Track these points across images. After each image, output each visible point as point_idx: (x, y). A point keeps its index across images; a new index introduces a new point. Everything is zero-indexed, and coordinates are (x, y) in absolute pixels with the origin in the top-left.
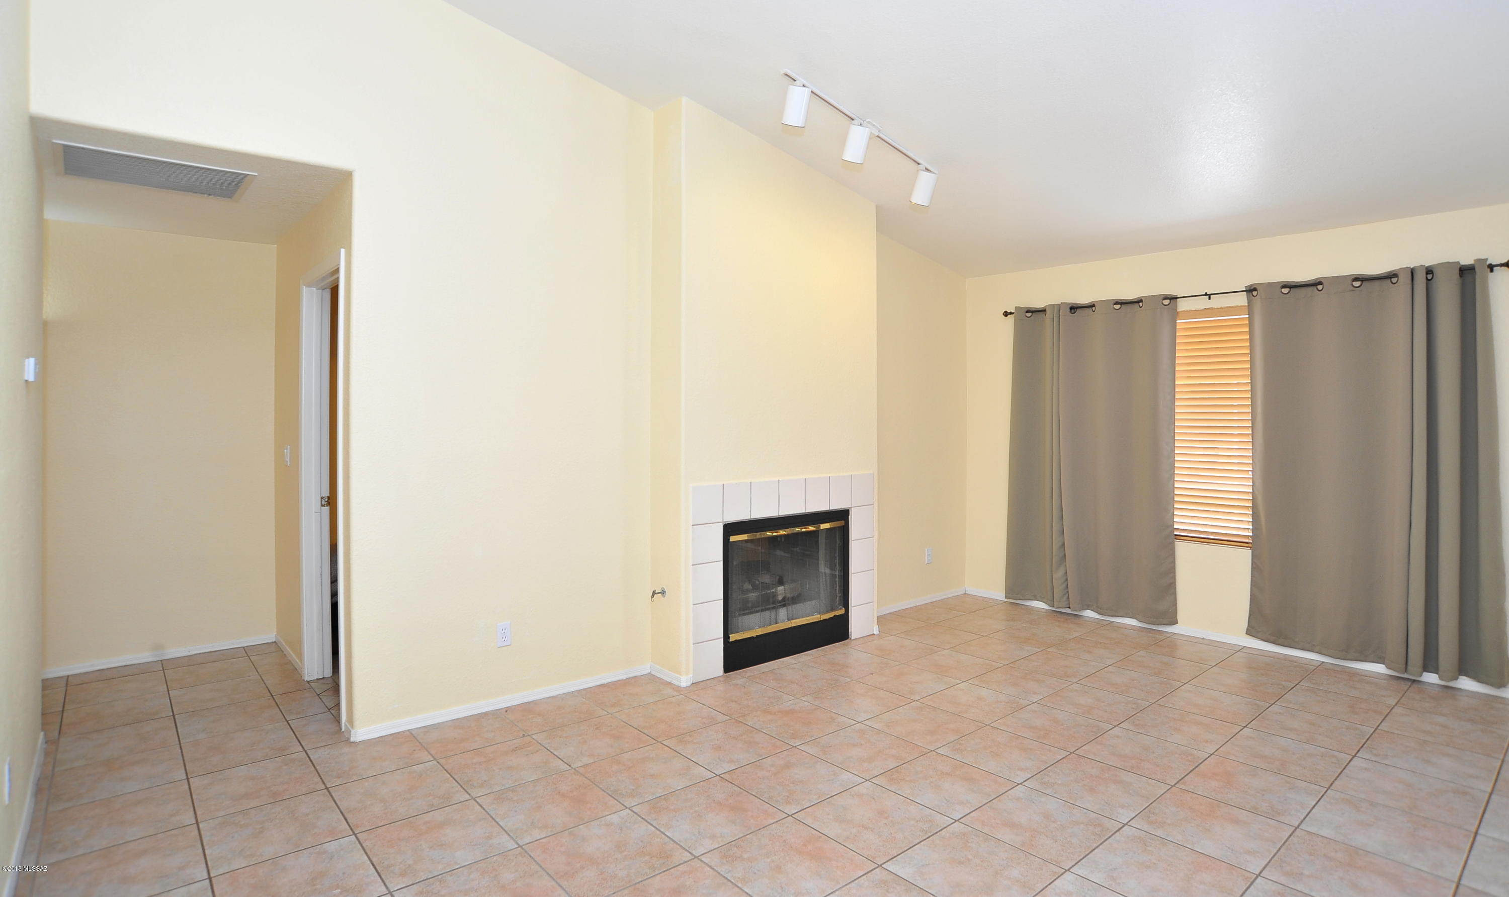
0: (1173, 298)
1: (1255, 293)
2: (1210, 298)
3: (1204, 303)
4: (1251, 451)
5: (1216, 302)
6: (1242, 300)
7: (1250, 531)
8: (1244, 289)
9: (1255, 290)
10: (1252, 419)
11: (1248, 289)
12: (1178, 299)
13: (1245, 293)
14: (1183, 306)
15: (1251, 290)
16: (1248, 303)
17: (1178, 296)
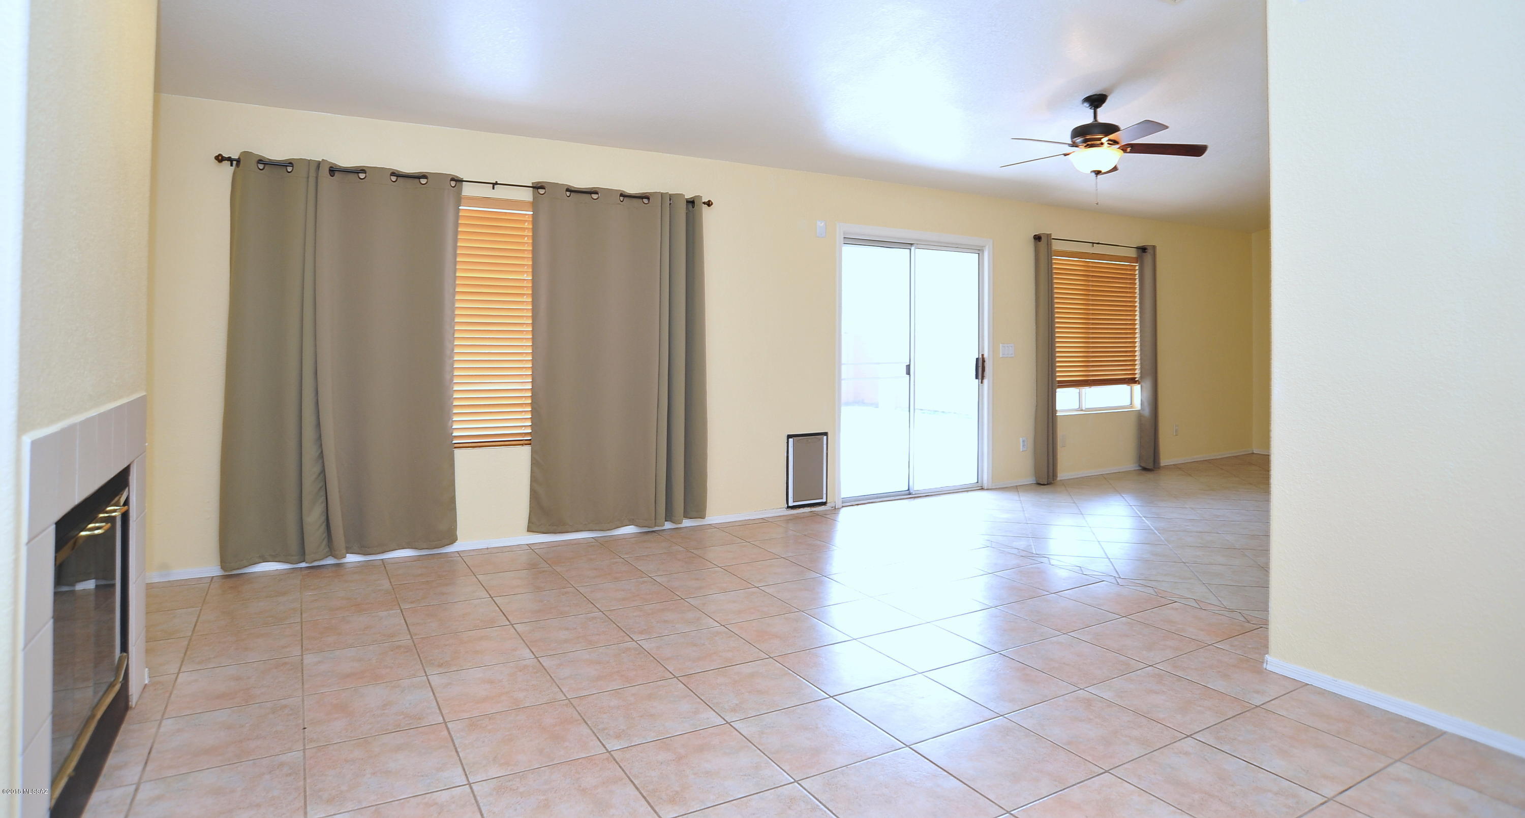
0: (459, 181)
1: (542, 191)
2: (493, 188)
3: (487, 192)
4: (531, 348)
5: (500, 193)
6: (527, 195)
7: (530, 428)
8: (531, 185)
9: (542, 187)
10: (532, 316)
11: (534, 186)
12: (464, 183)
13: (531, 189)
14: (468, 190)
15: (537, 187)
16: (533, 199)
17: (464, 179)
